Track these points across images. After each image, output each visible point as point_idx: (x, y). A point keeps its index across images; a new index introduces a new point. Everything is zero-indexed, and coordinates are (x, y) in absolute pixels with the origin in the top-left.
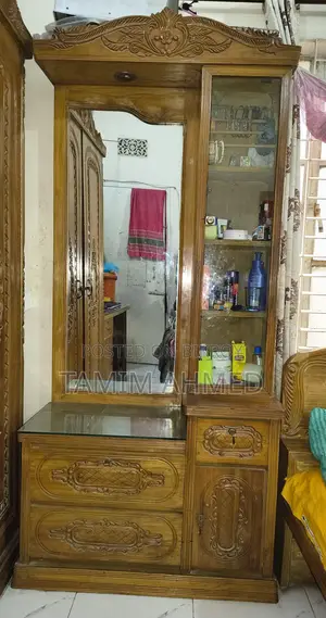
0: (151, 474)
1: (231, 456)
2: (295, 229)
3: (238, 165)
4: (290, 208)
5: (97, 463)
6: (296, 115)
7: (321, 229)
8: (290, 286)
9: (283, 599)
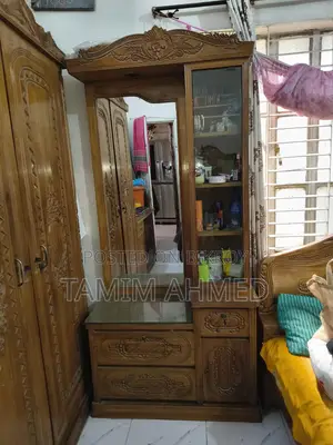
0: (172, 345)
1: (224, 331)
2: (260, 170)
3: (215, 130)
4: (255, 155)
5: (137, 340)
6: (256, 88)
7: (281, 163)
8: (259, 210)
9: (265, 420)
